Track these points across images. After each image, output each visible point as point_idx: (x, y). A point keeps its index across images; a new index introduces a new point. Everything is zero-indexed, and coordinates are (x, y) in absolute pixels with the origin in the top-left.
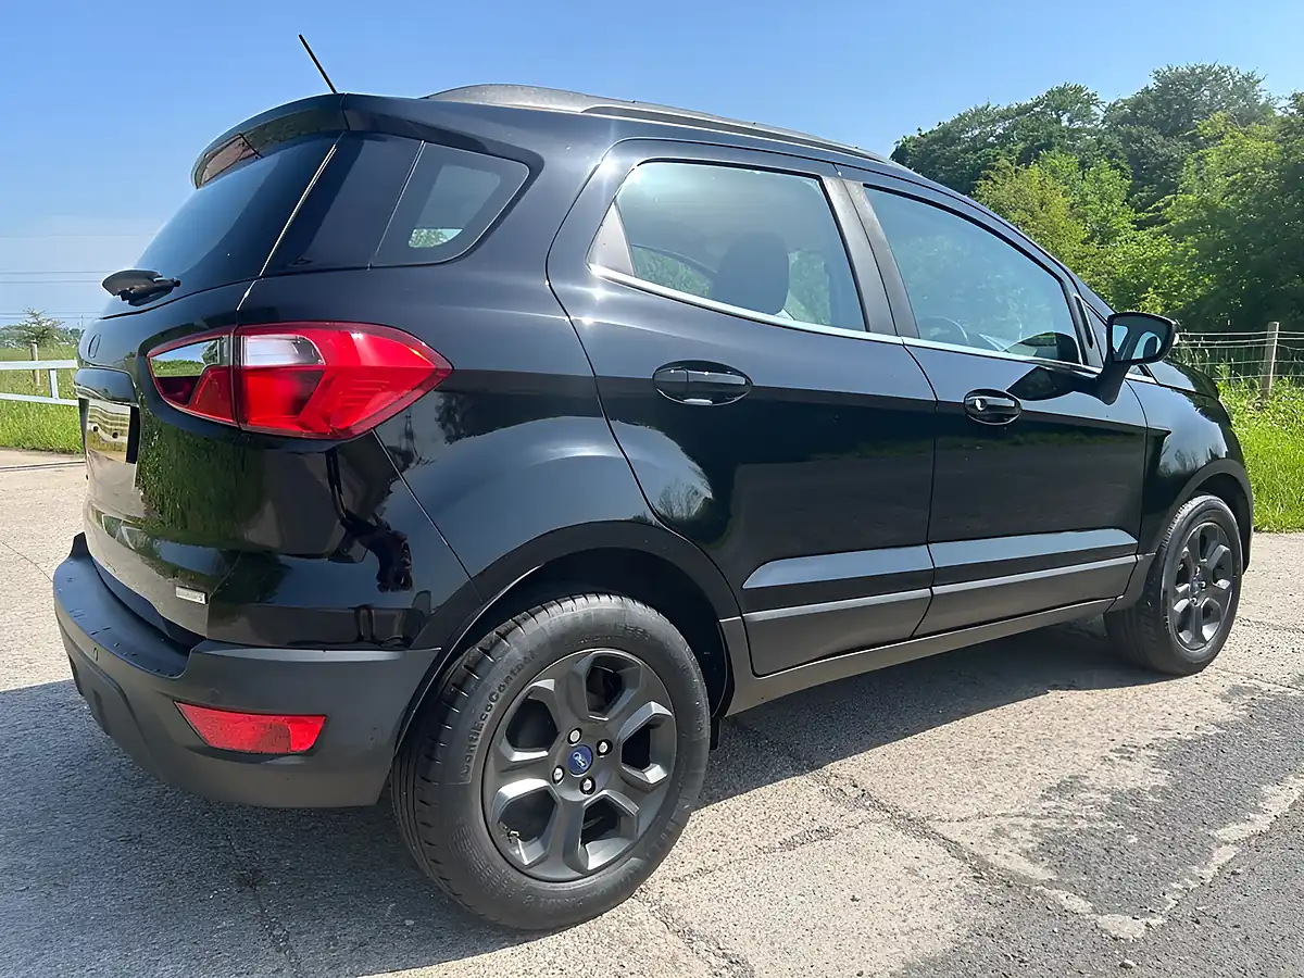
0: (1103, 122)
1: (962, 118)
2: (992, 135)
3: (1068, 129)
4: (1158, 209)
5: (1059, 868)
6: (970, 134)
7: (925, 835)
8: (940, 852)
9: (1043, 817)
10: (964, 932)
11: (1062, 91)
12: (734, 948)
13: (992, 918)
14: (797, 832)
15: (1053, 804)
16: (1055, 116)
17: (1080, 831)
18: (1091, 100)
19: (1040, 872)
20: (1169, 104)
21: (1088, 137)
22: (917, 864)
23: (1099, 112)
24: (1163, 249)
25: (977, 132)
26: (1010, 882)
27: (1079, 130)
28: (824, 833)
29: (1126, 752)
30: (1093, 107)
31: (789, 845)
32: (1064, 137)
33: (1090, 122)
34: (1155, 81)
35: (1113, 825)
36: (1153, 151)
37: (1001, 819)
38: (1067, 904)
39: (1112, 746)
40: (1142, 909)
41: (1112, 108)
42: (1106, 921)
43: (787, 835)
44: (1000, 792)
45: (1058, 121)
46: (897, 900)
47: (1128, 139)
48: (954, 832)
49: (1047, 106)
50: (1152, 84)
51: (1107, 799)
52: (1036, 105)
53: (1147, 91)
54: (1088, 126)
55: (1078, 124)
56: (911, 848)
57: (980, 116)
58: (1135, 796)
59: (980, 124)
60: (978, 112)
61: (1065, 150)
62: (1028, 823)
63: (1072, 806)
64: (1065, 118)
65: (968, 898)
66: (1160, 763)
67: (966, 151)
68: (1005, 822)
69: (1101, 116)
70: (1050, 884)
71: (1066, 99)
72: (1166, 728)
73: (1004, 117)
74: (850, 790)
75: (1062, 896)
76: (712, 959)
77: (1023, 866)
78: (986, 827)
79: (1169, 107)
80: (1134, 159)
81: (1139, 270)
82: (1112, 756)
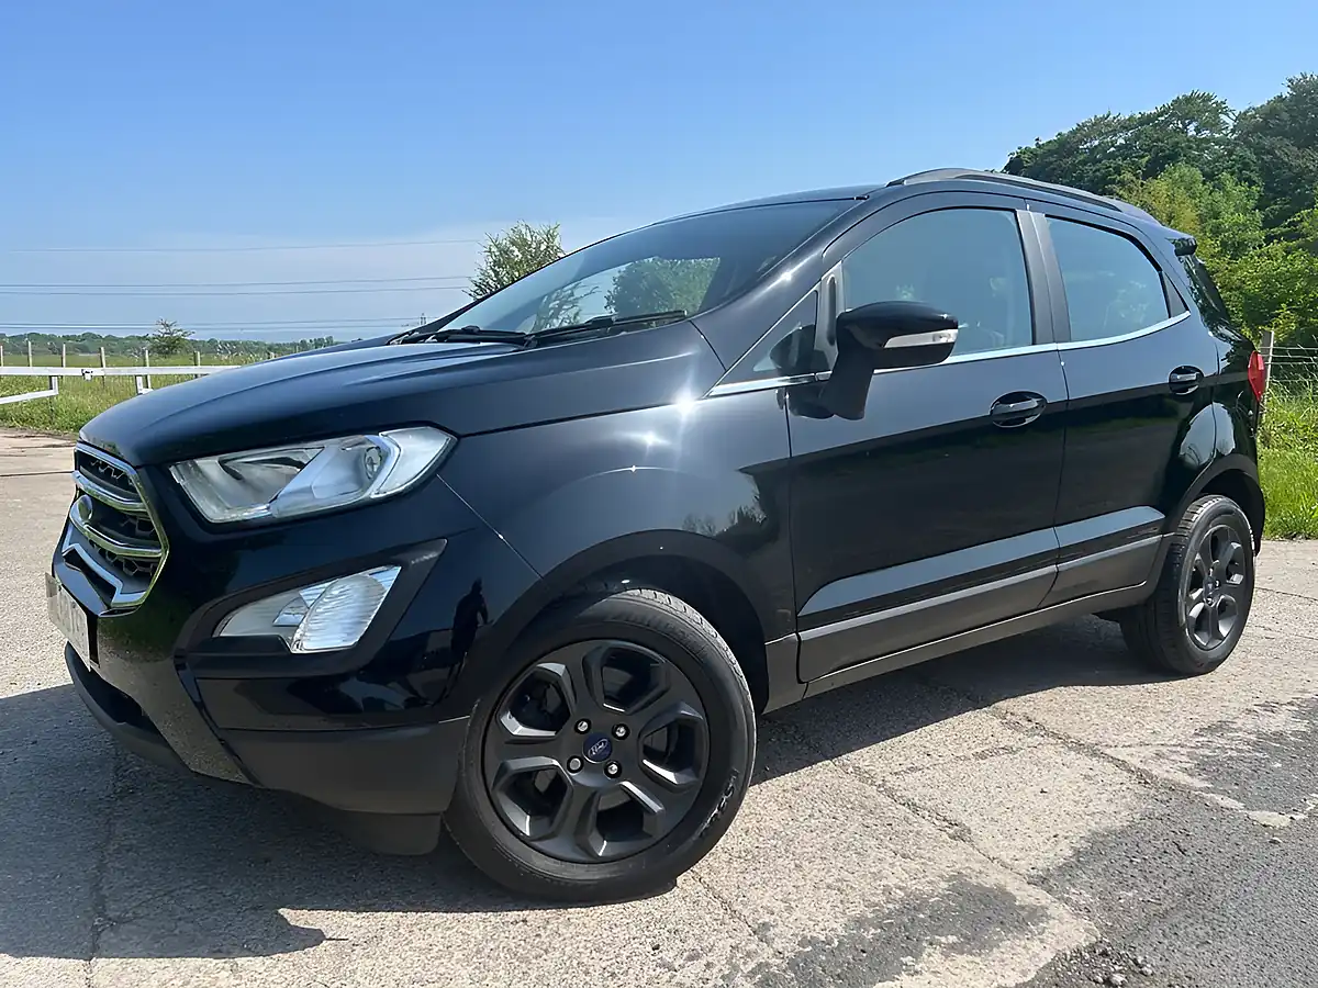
0: (1233, 131)
1: (1080, 128)
2: (1113, 146)
3: (1195, 138)
4: (1293, 224)
5: (1213, 780)
6: (1088, 144)
7: (1094, 754)
8: (1110, 767)
9: (1197, 747)
10: (1138, 816)
11: (1188, 100)
12: (950, 816)
13: (1160, 810)
14: (986, 747)
15: (1206, 739)
16: (1180, 126)
17: (1231, 758)
18: (1221, 108)
19: (1197, 783)
20: (1304, 114)
21: (1217, 147)
22: (1091, 773)
23: (1229, 121)
24: (1298, 265)
25: (1097, 143)
26: (1173, 788)
27: (1207, 140)
28: (1009, 750)
29: (1270, 707)
30: (1223, 117)
31: (982, 756)
32: (1191, 148)
33: (1220, 132)
34: (1289, 89)
35: (1261, 755)
36: (1287, 164)
37: (1161, 748)
38: (1223, 803)
39: (1256, 702)
40: (1286, 808)
41: (1242, 117)
42: (1255, 815)
43: (979, 750)
44: (1157, 729)
45: (1184, 130)
46: (1078, 794)
47: (1259, 151)
48: (1122, 754)
49: (1172, 115)
50: (1286, 92)
51: (1253, 737)
52: (1161, 115)
53: (1280, 99)
54: (1217, 136)
55: (1206, 133)
56: (1084, 762)
57: (1100, 126)
58: (1279, 736)
59: (1101, 134)
60: (1098, 122)
61: (1191, 161)
62: (1184, 751)
63: (1223, 741)
64: (1191, 127)
65: (1139, 797)
66: (1300, 715)
67: (1084, 163)
68: (1164, 750)
69: (1231, 124)
70: (1208, 790)
71: (1193, 107)
72: (1304, 691)
73: (1125, 126)
74: (1025, 723)
75: (1218, 798)
76: (936, 822)
77: (1184, 779)
78: (1149, 752)
79: (1305, 116)
80: (1266, 171)
81: (1273, 285)
82: (1256, 708)
